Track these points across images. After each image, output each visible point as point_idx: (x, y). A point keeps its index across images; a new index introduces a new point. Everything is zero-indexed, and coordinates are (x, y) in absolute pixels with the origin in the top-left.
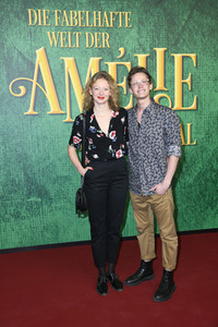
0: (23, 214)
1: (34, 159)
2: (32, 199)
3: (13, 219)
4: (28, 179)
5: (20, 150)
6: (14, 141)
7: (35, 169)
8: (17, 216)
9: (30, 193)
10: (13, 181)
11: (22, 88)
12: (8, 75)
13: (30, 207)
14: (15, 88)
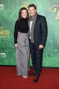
0: (51, 55)
1: (57, 36)
2: (55, 50)
3: (47, 57)
4: (54, 43)
5: (52, 32)
6: (50, 29)
7: (57, 40)
8: (49, 56)
9: (54, 48)
10: (49, 43)
11: (55, 9)
12: (51, 4)
13: (54, 53)
14: (53, 9)
